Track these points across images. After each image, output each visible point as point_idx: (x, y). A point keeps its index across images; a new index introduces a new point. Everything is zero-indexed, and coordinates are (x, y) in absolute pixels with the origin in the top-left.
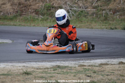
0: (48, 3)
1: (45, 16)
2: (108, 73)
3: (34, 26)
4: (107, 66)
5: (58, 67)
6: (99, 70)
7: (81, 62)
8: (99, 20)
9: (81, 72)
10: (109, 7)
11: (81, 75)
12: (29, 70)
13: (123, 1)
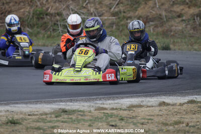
0: (39, 8)
1: (35, 28)
2: (143, 121)
4: (140, 110)
5: (62, 112)
6: (129, 116)
7: (99, 103)
8: (122, 33)
9: (100, 119)
10: (137, 13)
11: (100, 124)
12: (16, 117)
13: (160, 4)
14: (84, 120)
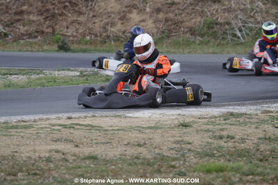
0: (209, 18)
1: (206, 37)
3: (189, 53)
5: (230, 115)
7: (266, 107)
9: (266, 121)
11: (266, 126)
12: (187, 120)
14: (250, 122)
